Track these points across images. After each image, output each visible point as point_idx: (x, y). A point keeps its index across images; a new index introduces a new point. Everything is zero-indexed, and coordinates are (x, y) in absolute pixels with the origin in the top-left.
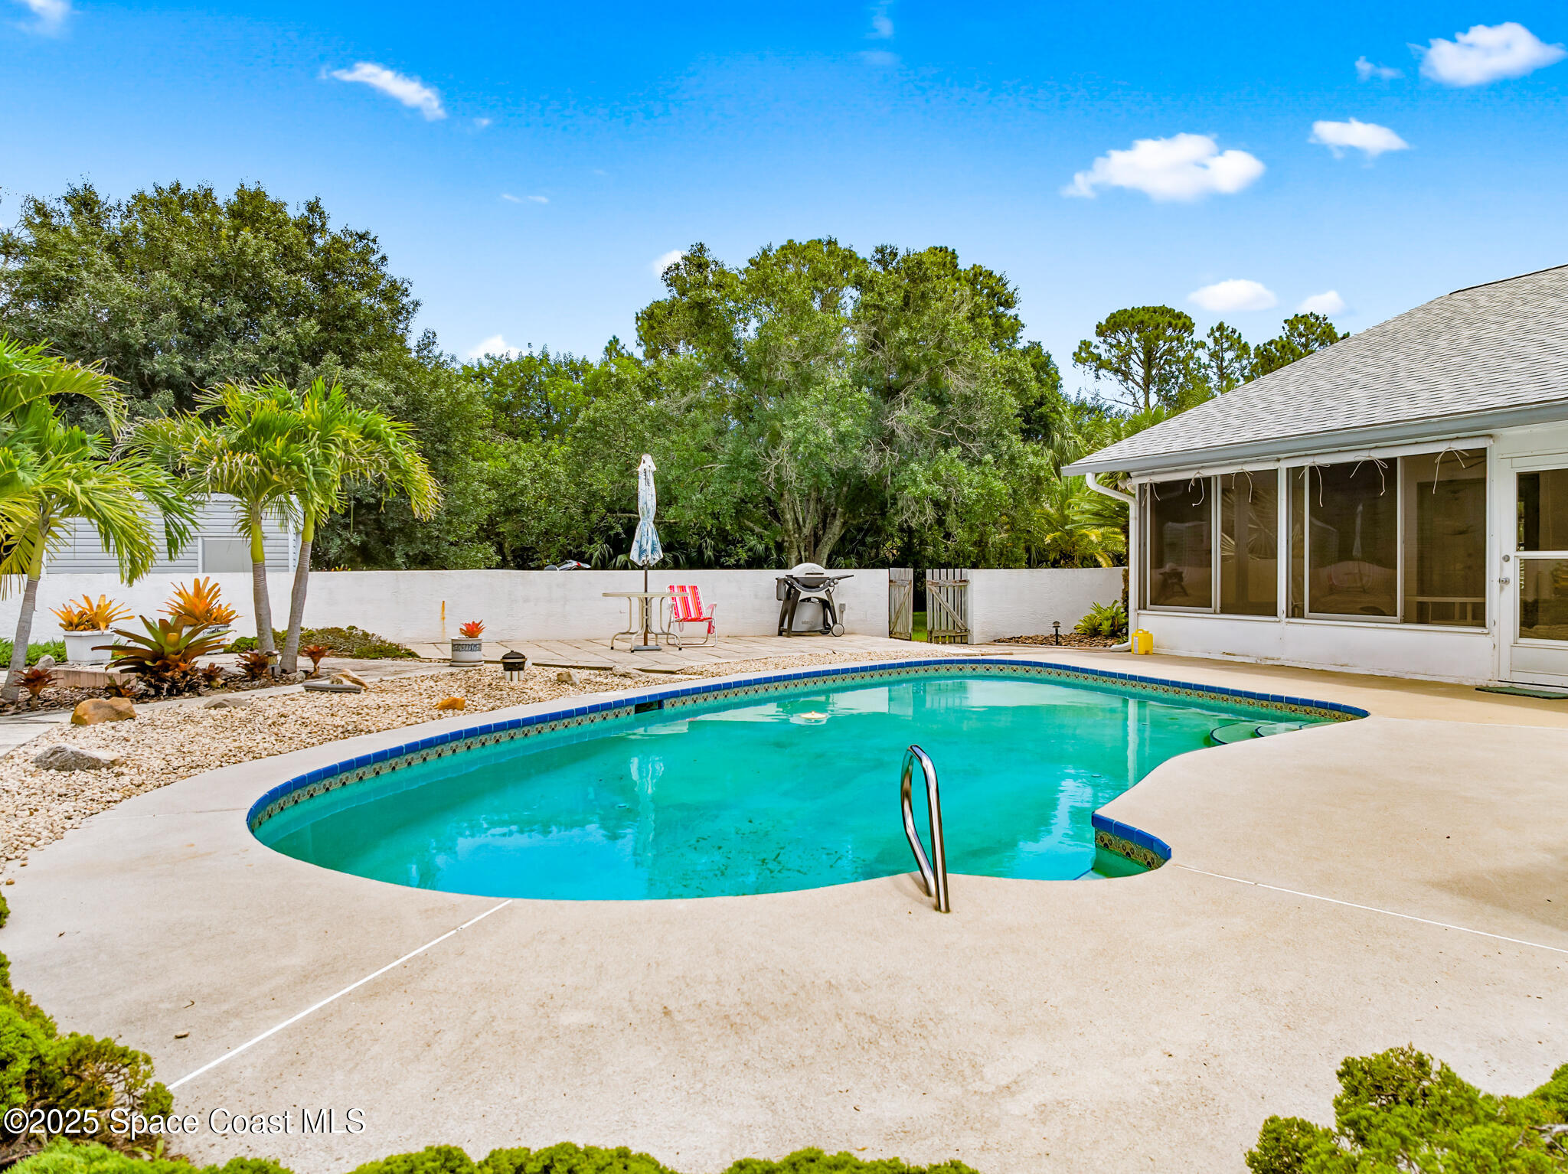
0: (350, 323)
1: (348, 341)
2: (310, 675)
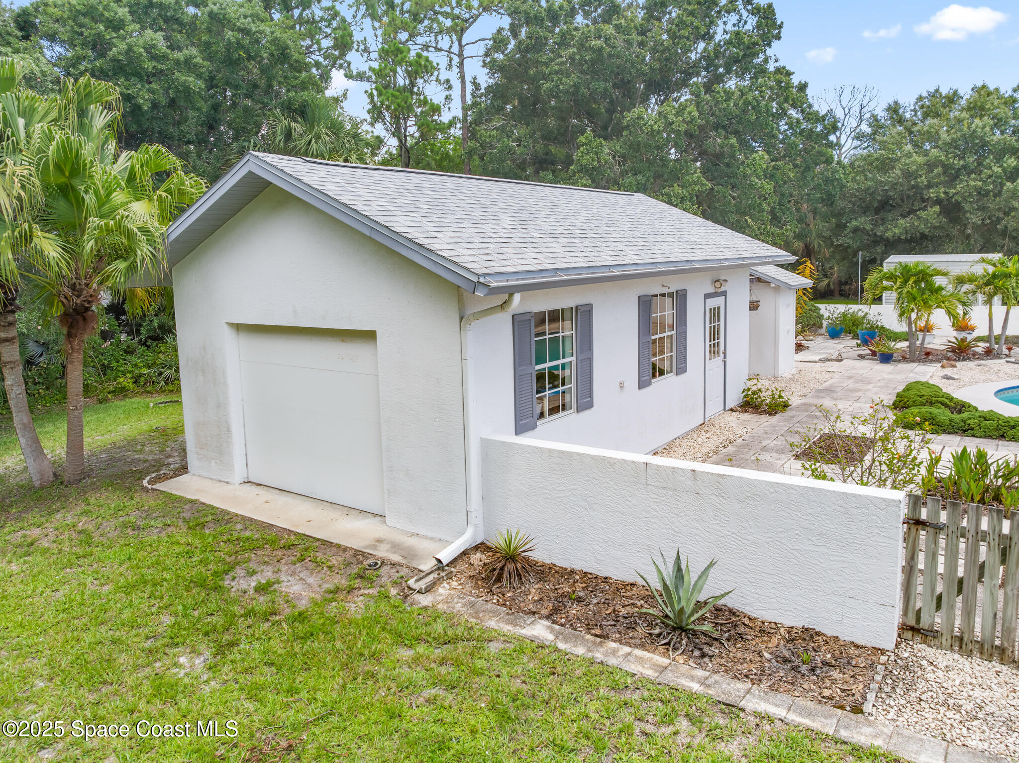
2: (1007, 356)
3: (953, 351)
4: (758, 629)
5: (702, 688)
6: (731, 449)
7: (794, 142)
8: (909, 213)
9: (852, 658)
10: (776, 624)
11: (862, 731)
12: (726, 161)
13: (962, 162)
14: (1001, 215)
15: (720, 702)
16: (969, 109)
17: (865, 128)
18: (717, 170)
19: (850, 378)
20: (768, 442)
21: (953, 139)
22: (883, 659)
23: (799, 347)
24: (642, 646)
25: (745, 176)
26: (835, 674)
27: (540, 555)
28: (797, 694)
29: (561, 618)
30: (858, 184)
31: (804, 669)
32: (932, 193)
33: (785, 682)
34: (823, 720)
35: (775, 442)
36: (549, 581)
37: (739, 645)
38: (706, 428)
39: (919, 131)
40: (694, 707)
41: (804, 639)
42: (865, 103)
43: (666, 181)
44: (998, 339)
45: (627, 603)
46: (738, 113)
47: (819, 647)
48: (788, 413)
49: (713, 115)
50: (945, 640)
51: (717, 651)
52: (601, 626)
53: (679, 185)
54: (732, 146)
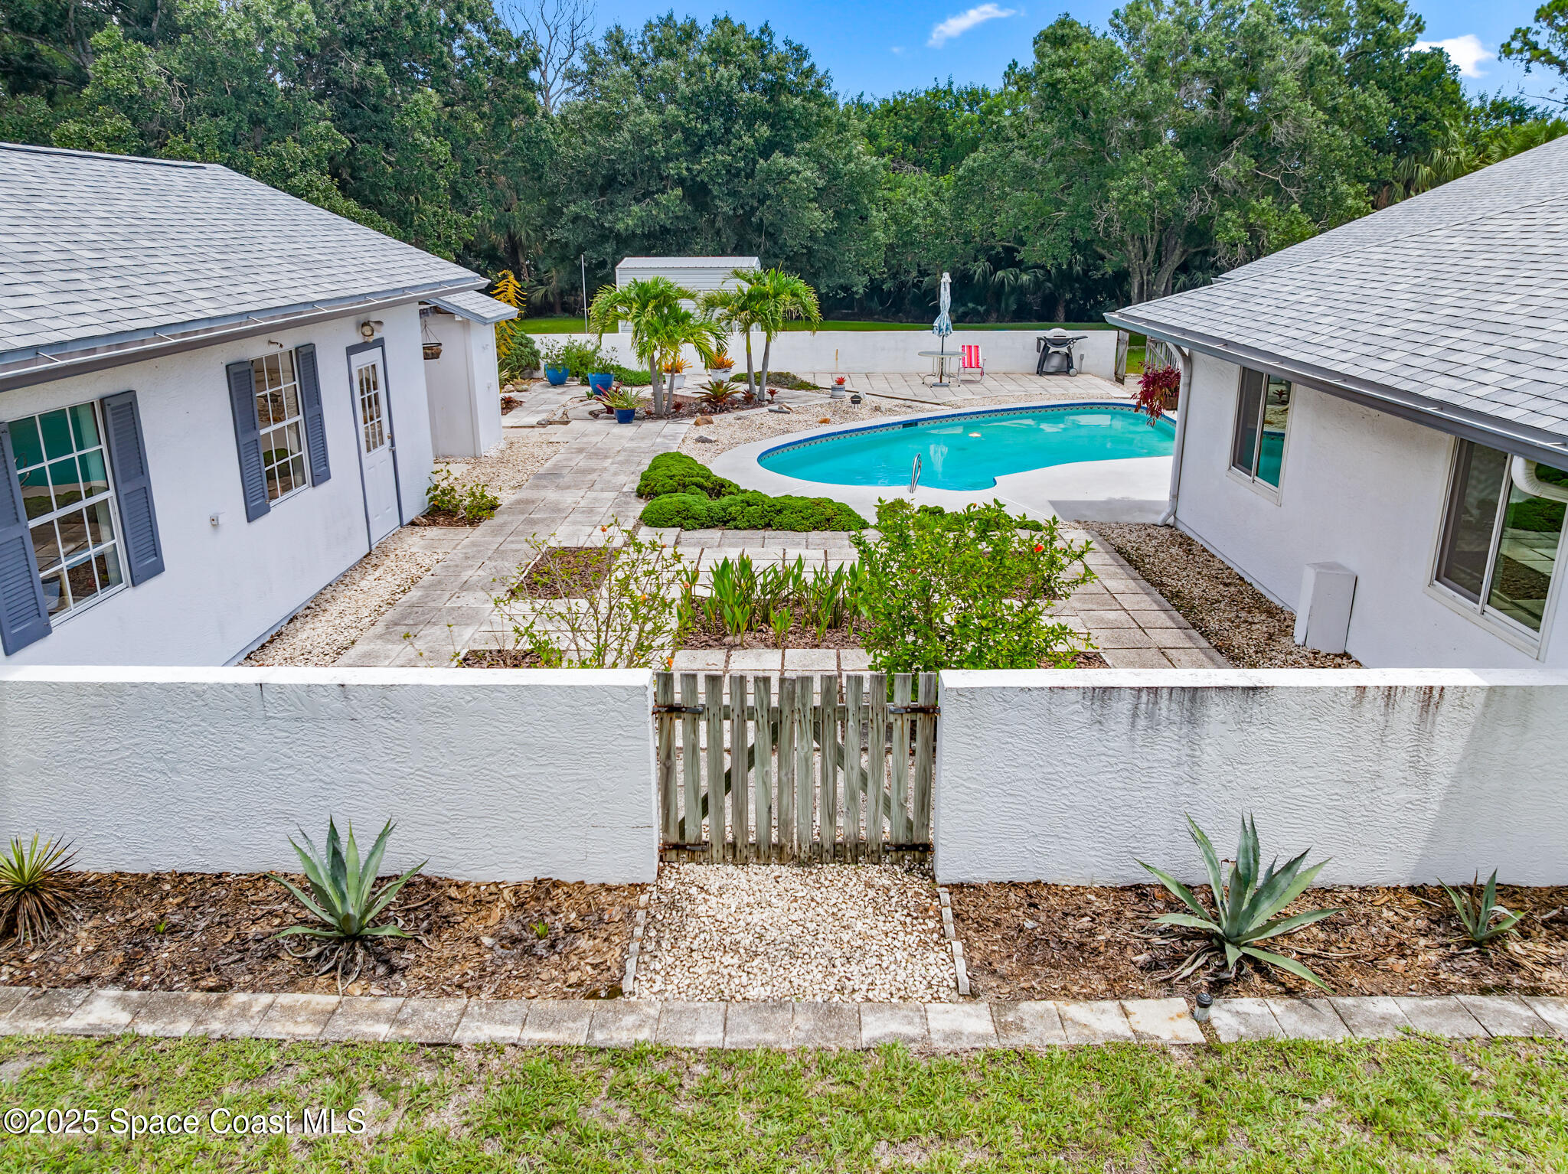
0: (790, 123)
1: (788, 136)
2: (770, 402)
3: (708, 400)
4: (471, 900)
5: (393, 1030)
6: (415, 594)
7: (477, 79)
8: (644, 196)
9: (603, 910)
10: (496, 884)
11: (623, 1023)
12: (373, 100)
13: (706, 127)
14: (756, 204)
15: (422, 1044)
16: (711, 51)
17: (579, 64)
18: (358, 115)
19: (580, 451)
20: (470, 573)
21: (693, 92)
22: (644, 899)
23: (508, 405)
24: (292, 984)
25: (404, 129)
26: (584, 943)
27: (90, 862)
28: (533, 992)
29: (142, 975)
30: (574, 149)
31: (541, 949)
32: (672, 169)
33: (516, 977)
34: (571, 1025)
35: (480, 572)
36: (114, 907)
37: (445, 936)
38: (374, 561)
39: (650, 75)
40: (384, 1068)
41: (538, 899)
42: (577, 22)
43: (270, 130)
44: (758, 378)
45: (260, 913)
46: (383, 22)
47: (558, 905)
48: (498, 519)
49: (342, 20)
50: (716, 852)
51: (412, 956)
52: (217, 969)
53: (295, 140)
54: (378, 79)
